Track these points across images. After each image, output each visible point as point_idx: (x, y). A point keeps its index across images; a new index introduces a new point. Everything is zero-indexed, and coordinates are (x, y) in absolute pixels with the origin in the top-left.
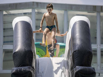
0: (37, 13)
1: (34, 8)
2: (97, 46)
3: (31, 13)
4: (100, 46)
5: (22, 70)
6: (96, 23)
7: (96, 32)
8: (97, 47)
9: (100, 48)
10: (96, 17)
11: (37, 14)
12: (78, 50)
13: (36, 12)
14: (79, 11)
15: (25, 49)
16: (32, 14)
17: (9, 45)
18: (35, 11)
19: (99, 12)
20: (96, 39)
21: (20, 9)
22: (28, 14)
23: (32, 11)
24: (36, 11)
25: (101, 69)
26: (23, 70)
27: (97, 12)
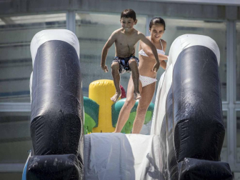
0: (79, 23)
1: (73, 11)
2: (228, 104)
3: (65, 22)
4: (235, 104)
5: (55, 164)
6: (226, 48)
7: (226, 71)
8: (228, 108)
9: (234, 109)
10: (226, 32)
11: (79, 26)
12: (190, 119)
13: (77, 21)
14: (185, 18)
15: (61, 111)
16: (67, 24)
17: (10, 101)
18: (74, 16)
19: (232, 21)
20: (225, 88)
21: (37, 13)
22: (57, 25)
23: (68, 17)
24: (78, 17)
25: (237, 163)
26: (57, 163)
27: (229, 20)
